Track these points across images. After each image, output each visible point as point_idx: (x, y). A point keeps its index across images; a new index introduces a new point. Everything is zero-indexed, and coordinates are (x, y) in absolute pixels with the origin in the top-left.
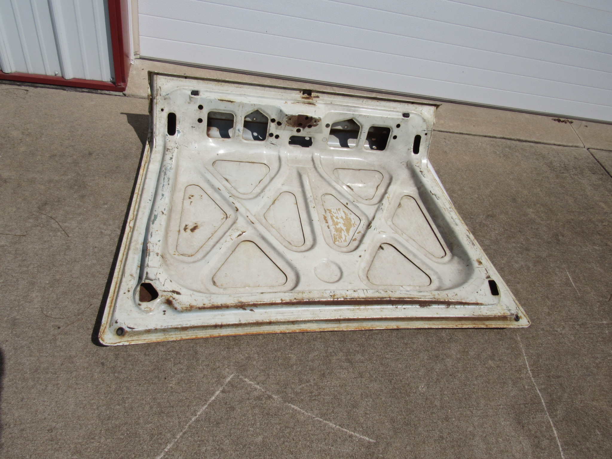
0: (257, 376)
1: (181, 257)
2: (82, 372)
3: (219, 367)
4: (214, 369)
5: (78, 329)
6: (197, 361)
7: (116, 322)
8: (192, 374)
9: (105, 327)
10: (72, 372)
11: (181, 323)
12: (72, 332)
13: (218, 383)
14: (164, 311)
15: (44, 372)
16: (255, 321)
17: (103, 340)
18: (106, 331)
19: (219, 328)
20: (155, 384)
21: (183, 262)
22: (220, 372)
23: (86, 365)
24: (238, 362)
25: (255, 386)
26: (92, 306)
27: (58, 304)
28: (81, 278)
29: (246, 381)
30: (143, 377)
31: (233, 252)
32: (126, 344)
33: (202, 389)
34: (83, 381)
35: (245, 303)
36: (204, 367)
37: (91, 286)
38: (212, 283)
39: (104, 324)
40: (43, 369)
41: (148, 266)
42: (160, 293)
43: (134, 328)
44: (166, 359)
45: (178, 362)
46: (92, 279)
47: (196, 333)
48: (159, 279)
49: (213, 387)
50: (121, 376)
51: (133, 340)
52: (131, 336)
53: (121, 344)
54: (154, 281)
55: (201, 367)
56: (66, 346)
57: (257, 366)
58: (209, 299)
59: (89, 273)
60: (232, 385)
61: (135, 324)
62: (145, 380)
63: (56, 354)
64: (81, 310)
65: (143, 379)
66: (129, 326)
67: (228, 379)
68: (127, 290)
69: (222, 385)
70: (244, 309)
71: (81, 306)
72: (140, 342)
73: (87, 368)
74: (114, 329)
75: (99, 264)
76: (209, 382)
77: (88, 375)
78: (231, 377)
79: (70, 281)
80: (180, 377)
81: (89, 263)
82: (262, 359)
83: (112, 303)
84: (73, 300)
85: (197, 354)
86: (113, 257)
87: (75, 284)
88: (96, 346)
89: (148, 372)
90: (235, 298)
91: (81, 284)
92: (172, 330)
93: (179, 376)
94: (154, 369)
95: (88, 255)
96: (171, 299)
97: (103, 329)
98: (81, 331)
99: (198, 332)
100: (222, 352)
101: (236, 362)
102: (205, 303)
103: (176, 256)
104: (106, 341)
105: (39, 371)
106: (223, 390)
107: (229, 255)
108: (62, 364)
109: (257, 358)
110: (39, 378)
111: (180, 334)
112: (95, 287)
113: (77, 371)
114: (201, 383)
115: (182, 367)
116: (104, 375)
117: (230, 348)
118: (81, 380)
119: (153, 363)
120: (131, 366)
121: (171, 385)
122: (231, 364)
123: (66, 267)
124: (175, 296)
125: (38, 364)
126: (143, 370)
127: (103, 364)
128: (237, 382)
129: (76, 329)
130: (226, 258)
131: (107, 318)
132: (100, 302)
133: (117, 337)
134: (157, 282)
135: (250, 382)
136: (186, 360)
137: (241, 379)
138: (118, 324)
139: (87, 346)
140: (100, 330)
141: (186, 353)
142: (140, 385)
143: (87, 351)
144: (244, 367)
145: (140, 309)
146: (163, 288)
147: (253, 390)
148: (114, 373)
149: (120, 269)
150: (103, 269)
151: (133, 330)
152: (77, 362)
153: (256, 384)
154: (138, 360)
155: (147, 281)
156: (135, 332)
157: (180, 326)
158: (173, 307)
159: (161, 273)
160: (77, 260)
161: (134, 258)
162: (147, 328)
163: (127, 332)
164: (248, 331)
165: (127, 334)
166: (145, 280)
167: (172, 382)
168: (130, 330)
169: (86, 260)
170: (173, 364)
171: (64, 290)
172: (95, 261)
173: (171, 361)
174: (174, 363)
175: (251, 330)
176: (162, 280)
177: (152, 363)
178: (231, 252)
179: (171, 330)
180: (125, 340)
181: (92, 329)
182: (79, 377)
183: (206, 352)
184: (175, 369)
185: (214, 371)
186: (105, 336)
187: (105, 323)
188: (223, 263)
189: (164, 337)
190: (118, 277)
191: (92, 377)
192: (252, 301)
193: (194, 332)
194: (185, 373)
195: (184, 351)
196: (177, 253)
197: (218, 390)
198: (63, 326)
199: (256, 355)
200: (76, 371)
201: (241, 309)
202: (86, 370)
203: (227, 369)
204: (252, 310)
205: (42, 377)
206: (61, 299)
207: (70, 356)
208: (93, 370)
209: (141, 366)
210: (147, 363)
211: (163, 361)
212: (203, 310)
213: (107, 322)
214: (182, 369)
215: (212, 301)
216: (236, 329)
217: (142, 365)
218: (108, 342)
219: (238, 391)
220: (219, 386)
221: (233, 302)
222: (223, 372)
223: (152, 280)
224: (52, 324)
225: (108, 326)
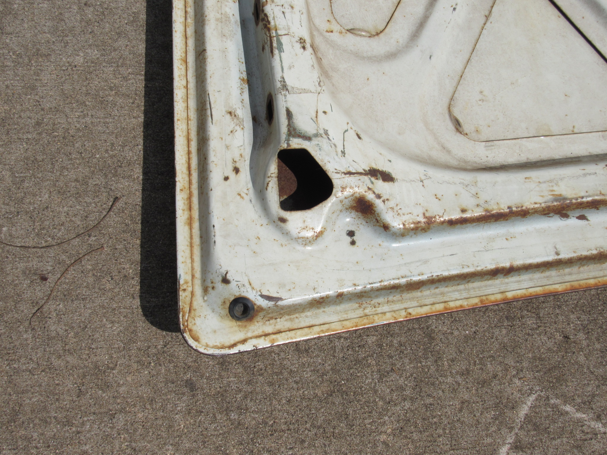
0: (593, 396)
1: (350, 40)
2: (140, 415)
3: (495, 376)
4: (484, 383)
5: (98, 279)
6: (436, 361)
7: (225, 281)
8: (431, 400)
9: (192, 293)
10: (113, 416)
11: (404, 271)
12: (85, 291)
13: (501, 423)
14: (351, 234)
15: (37, 421)
16: (595, 252)
17: (196, 339)
18: (195, 304)
19: (502, 276)
20: (340, 436)
21: (359, 56)
22: (500, 392)
23: (145, 391)
24: (541, 359)
25: (593, 424)
26: (120, 204)
27: (21, 201)
28: (67, 110)
29: (567, 413)
30: (306, 419)
31: (487, 17)
32: (263, 344)
33: (464, 444)
34: (149, 442)
35: (571, 199)
36: (459, 379)
37: (104, 137)
38: (451, 126)
39: (186, 282)
40: (33, 411)
41: (285, 87)
42: (337, 180)
43: (280, 299)
44: (358, 361)
45: (388, 369)
46: (101, 114)
47: (442, 294)
48: (326, 133)
49: (490, 435)
50: (249, 420)
51: (279, 332)
52: (272, 318)
53: (248, 347)
54: (315, 141)
55: (450, 380)
56: (76, 335)
57: (588, 368)
58: (474, 190)
59: (88, 94)
60: (536, 427)
61: (282, 285)
62: (313, 426)
63: (56, 362)
64: (92, 217)
65: (308, 426)
66: (265, 293)
67: (524, 410)
68: (230, 167)
69: (511, 429)
70: (565, 216)
71: (88, 204)
72: (299, 337)
73: (152, 401)
74: (220, 302)
75: (110, 63)
76: (478, 422)
77: (160, 422)
78: (529, 404)
79: (38, 124)
80: (402, 413)
81: (79, 60)
82: (598, 346)
83: (190, 209)
84: (61, 184)
85: (433, 339)
86: (144, 37)
87: (54, 130)
88: (159, 331)
89: (315, 403)
90: (543, 186)
91: (72, 132)
92: (383, 292)
93: (398, 408)
94: (331, 394)
95: (72, 30)
96: (370, 196)
97: (188, 300)
98: (108, 286)
99: (446, 289)
100: (497, 332)
101: (534, 358)
102: (464, 206)
103: (335, 37)
104: (204, 340)
105: (22, 418)
106: (515, 442)
107: (478, 31)
108: (80, 393)
109: (585, 343)
110: (29, 439)
111: (401, 301)
112: (112, 138)
113: (126, 412)
114: (458, 425)
115: (401, 382)
116: (202, 418)
117: (513, 319)
118: (143, 437)
119: (323, 374)
120: (267, 388)
121: (383, 437)
122: (525, 364)
123: (16, 75)
124: (380, 185)
125: (14, 397)
126: (303, 398)
127: (191, 385)
128: (547, 417)
129: (91, 280)
130: (474, 42)
131: (189, 261)
132: (140, 187)
133: (233, 323)
134: (323, 142)
135: (579, 415)
136: (407, 361)
137: (555, 407)
138: (233, 285)
139: (134, 332)
140: (181, 304)
141: (403, 339)
142: (303, 442)
143: (139, 349)
144: (556, 373)
145: (286, 234)
146: (344, 165)
147: (589, 436)
148: (228, 411)
149: (187, 87)
150: (125, 79)
151: (280, 303)
152: (119, 385)
153: (592, 419)
154: (283, 367)
155: (296, 144)
156: (283, 308)
157: (403, 281)
158: (377, 221)
159: (328, 110)
160: (44, 50)
161: (224, 51)
162: (317, 296)
163: (261, 309)
164: (574, 277)
165: (261, 314)
166: (288, 140)
167: (383, 429)
168: (271, 304)
169: (70, 51)
170: (376, 376)
171: (29, 153)
172: (95, 53)
173: (369, 366)
174: (379, 371)
175: (581, 276)
176: (335, 135)
177: (322, 376)
178: (483, 20)
179: (378, 293)
180: (256, 333)
181: (137, 279)
182: (135, 430)
183: (456, 333)
184: (383, 389)
185: (485, 389)
186: (198, 321)
187: (189, 278)
188: (467, 57)
189: (360, 312)
190: (188, 119)
191: (170, 427)
192: (590, 193)
193: (437, 291)
194: (412, 400)
195: (398, 335)
196: (336, 27)
197: (504, 444)
198: (53, 272)
199: (581, 336)
200: (122, 410)
201: (557, 217)
202: (148, 407)
203: (516, 381)
204: (582, 217)
205: (35, 435)
206: (26, 184)
207: (96, 367)
208: (169, 406)
209: (295, 386)
210: (307, 375)
211: (350, 368)
212: (459, 225)
213: (193, 276)
214: (402, 389)
215: (484, 197)
216: (543, 275)
217: (296, 382)
218: (211, 344)
219: (554, 442)
220: (504, 431)
221: (540, 200)
222: (509, 390)
223: (308, 138)
224: (22, 265)
225: (198, 290)
